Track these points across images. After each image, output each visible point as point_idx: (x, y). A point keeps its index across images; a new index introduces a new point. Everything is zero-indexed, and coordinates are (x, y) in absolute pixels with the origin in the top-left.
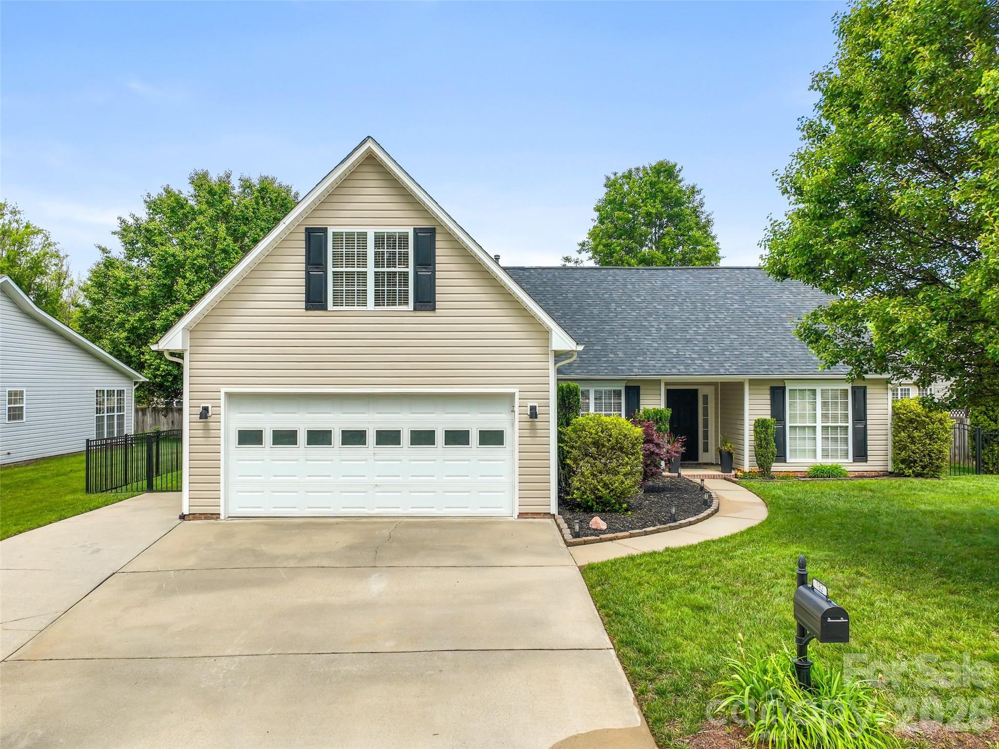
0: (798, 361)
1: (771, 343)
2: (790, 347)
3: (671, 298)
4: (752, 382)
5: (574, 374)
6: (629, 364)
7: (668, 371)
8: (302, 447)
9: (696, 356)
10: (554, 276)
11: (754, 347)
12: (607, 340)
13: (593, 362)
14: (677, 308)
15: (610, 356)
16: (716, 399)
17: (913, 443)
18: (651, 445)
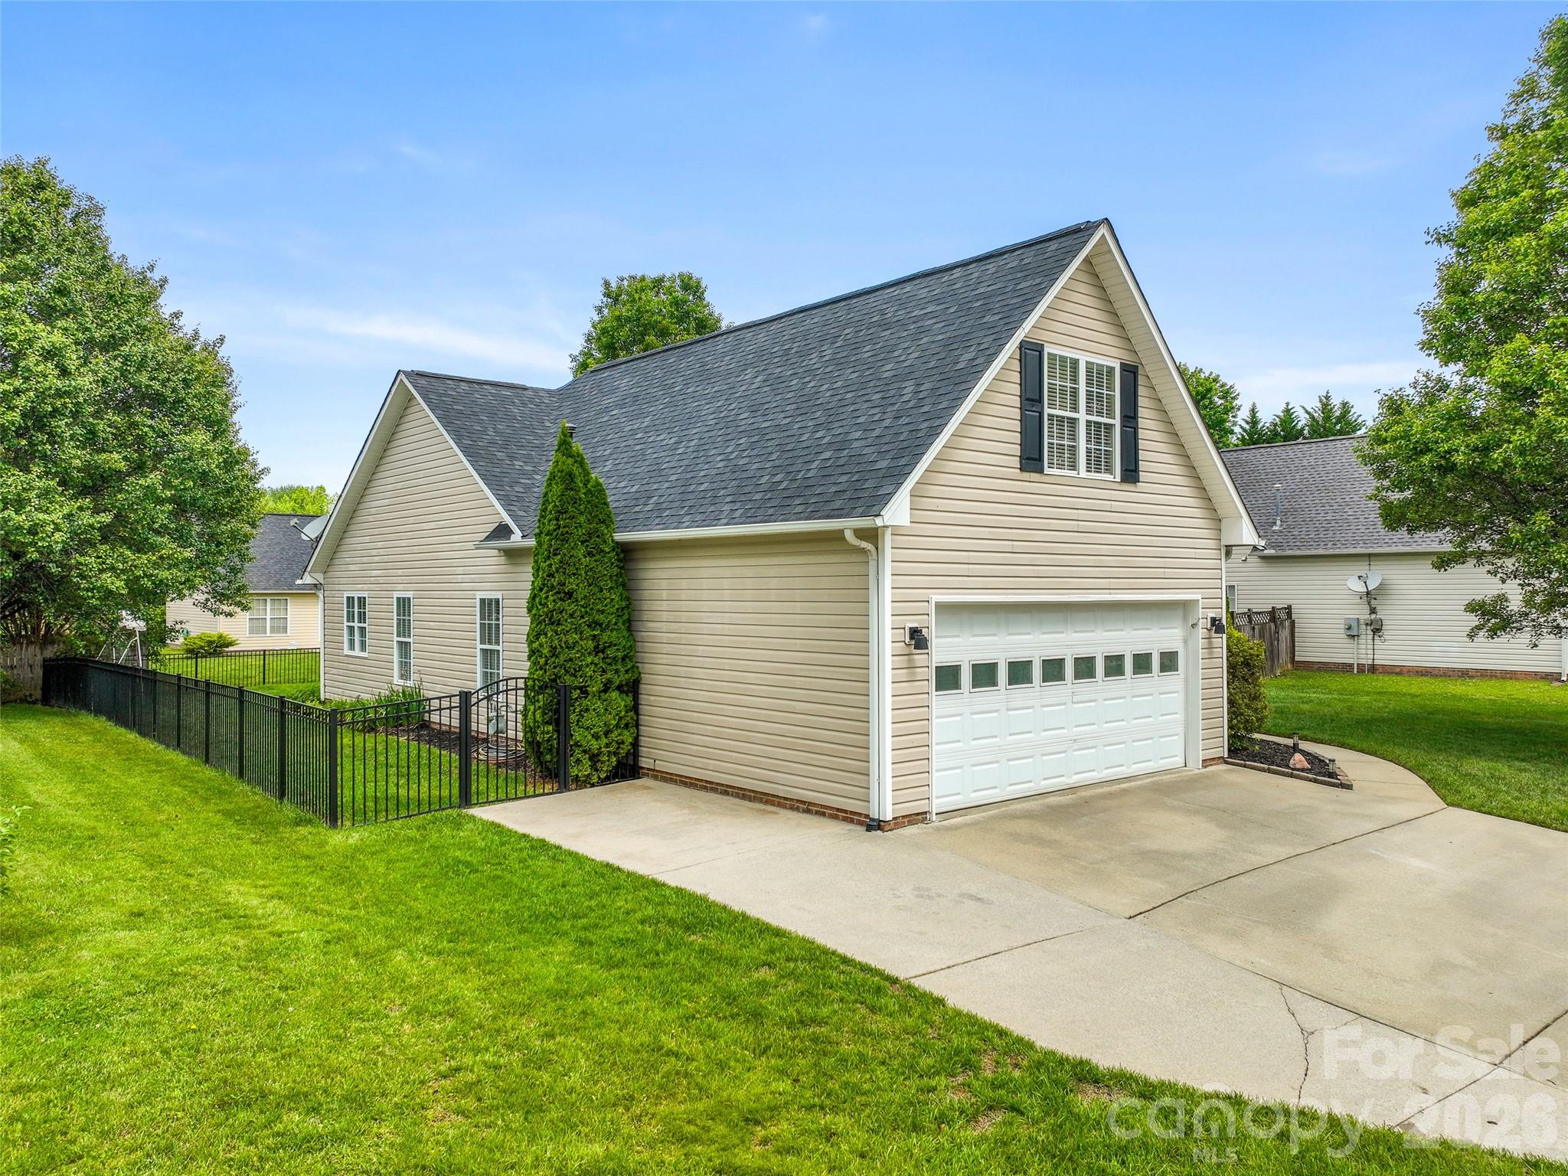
8: (1003, 690)
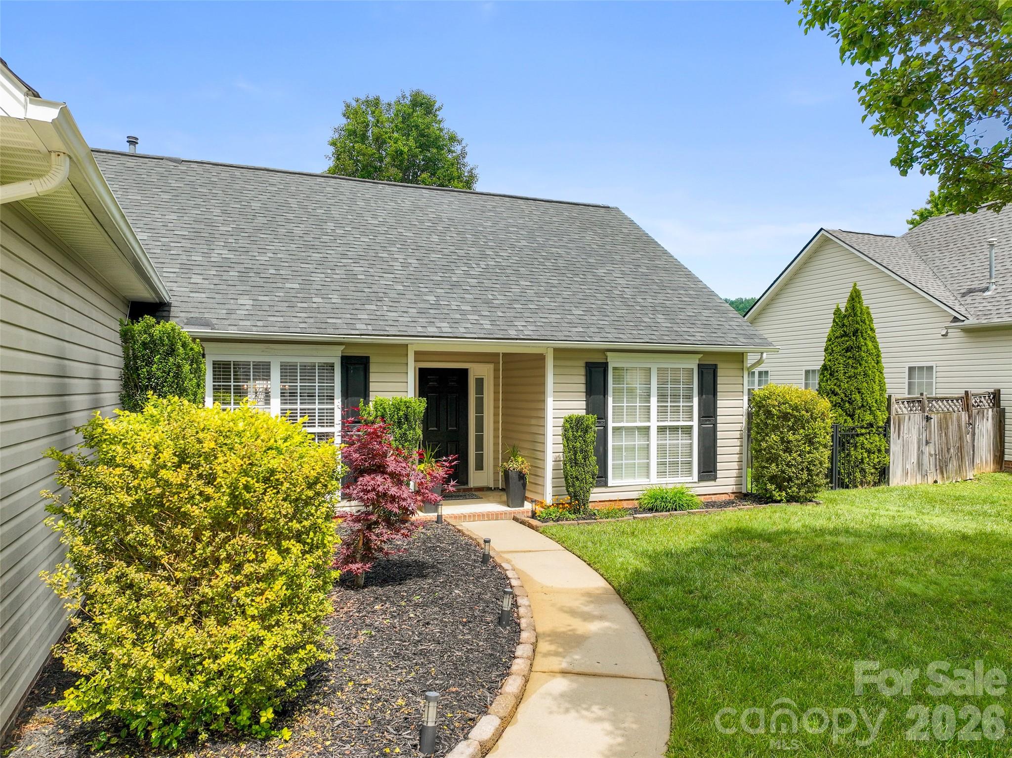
0: (625, 323)
1: (580, 296)
2: (609, 303)
3: (426, 224)
4: (561, 354)
5: (235, 328)
6: (349, 316)
7: (420, 329)
9: (469, 308)
10: (233, 177)
11: (558, 300)
12: (313, 275)
13: (280, 309)
14: (435, 238)
15: (314, 300)
16: (496, 385)
17: (788, 450)
18: (379, 478)
